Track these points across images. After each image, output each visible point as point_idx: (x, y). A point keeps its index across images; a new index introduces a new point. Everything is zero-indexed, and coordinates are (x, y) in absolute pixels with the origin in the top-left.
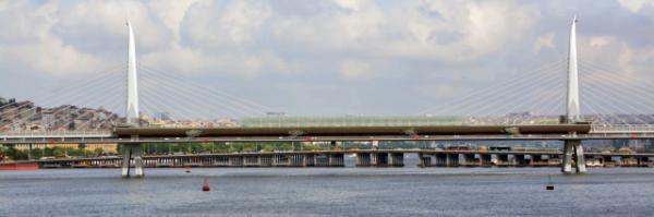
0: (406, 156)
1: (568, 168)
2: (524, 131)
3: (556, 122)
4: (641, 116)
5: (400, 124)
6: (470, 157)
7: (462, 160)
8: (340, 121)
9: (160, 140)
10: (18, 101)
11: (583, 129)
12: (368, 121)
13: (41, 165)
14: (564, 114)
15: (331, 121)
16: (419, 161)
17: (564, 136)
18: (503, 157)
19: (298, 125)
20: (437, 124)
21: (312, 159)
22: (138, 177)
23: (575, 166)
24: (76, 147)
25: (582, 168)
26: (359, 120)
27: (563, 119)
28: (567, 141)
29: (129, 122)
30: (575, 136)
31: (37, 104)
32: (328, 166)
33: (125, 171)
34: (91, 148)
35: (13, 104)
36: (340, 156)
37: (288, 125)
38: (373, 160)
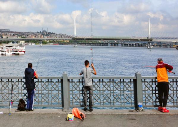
0: (119, 44)
1: (149, 47)
2: (141, 40)
3: (146, 38)
4: (161, 38)
5: (119, 38)
6: (130, 45)
7: (129, 45)
8: (109, 37)
9: (79, 40)
10: (53, 33)
11: (151, 40)
12: (114, 37)
13: (59, 44)
14: (148, 37)
15: (108, 37)
16: (121, 45)
17: (148, 41)
18: (136, 45)
19: (102, 38)
20: (126, 38)
21: (103, 44)
22: (76, 47)
23: (150, 47)
24: (63, 41)
25: (151, 47)
26: (112, 37)
27: (148, 38)
28: (148, 42)
29: (75, 37)
30: (150, 41)
31: (56, 33)
32: (105, 46)
33: (74, 46)
34: (65, 41)
35: (52, 33)
36: (107, 44)
37: (101, 38)
38: (113, 45)
